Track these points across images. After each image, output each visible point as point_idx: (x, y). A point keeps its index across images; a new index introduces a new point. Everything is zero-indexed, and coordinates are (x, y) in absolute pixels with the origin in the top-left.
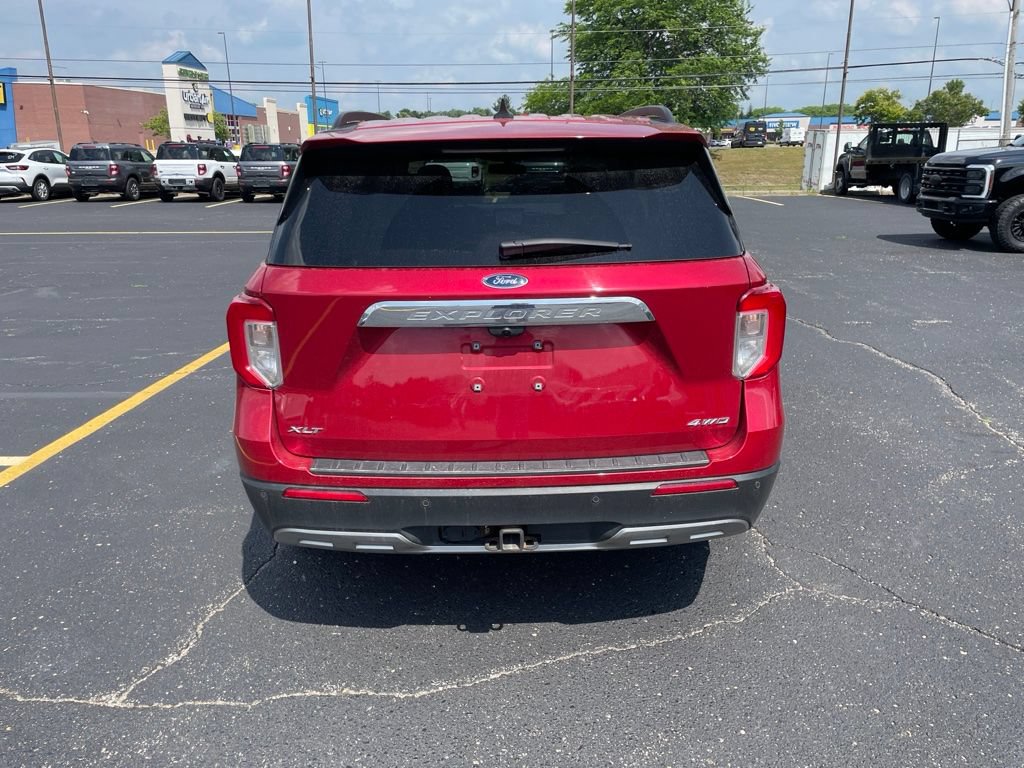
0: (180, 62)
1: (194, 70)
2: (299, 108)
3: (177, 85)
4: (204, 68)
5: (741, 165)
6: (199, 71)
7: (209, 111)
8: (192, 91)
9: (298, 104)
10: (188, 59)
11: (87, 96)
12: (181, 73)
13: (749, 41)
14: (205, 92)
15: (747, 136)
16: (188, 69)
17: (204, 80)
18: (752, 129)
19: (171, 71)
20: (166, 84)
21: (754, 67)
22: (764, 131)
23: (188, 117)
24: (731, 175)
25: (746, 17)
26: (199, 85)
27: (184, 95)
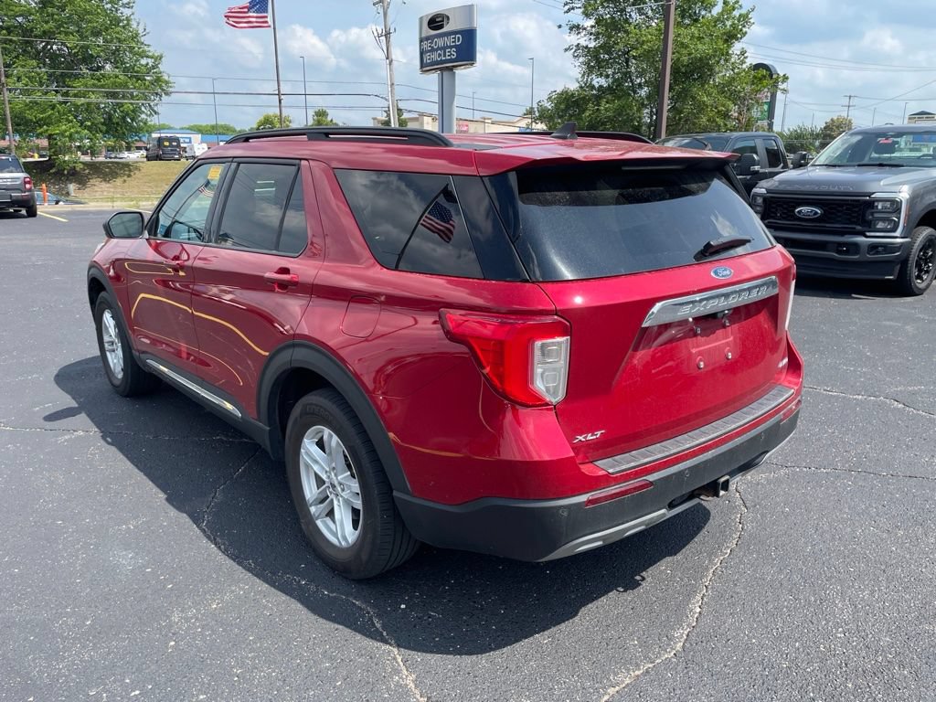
5: (164, 177)
13: (151, 62)
15: (163, 150)
18: (167, 144)
21: (159, 85)
22: (178, 146)
24: (157, 187)
25: (142, 39)
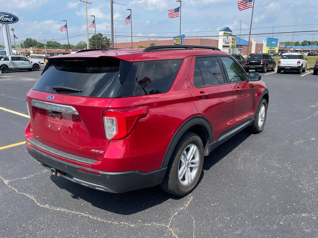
0: (225, 30)
1: (228, 32)
2: (264, 42)
3: (222, 37)
4: (231, 32)
6: (230, 33)
7: (230, 44)
8: (227, 39)
9: (264, 41)
10: (227, 29)
11: (201, 41)
12: (224, 34)
14: (230, 39)
16: (227, 32)
17: (231, 35)
19: (222, 33)
20: (219, 37)
23: (224, 46)
26: (229, 37)
27: (224, 40)
